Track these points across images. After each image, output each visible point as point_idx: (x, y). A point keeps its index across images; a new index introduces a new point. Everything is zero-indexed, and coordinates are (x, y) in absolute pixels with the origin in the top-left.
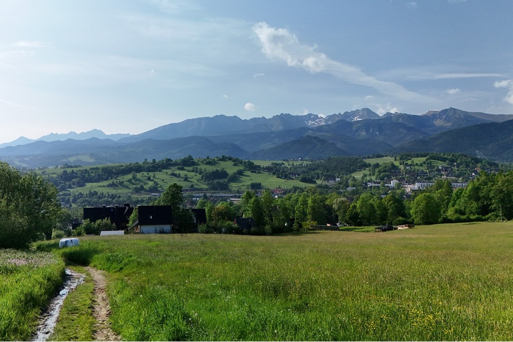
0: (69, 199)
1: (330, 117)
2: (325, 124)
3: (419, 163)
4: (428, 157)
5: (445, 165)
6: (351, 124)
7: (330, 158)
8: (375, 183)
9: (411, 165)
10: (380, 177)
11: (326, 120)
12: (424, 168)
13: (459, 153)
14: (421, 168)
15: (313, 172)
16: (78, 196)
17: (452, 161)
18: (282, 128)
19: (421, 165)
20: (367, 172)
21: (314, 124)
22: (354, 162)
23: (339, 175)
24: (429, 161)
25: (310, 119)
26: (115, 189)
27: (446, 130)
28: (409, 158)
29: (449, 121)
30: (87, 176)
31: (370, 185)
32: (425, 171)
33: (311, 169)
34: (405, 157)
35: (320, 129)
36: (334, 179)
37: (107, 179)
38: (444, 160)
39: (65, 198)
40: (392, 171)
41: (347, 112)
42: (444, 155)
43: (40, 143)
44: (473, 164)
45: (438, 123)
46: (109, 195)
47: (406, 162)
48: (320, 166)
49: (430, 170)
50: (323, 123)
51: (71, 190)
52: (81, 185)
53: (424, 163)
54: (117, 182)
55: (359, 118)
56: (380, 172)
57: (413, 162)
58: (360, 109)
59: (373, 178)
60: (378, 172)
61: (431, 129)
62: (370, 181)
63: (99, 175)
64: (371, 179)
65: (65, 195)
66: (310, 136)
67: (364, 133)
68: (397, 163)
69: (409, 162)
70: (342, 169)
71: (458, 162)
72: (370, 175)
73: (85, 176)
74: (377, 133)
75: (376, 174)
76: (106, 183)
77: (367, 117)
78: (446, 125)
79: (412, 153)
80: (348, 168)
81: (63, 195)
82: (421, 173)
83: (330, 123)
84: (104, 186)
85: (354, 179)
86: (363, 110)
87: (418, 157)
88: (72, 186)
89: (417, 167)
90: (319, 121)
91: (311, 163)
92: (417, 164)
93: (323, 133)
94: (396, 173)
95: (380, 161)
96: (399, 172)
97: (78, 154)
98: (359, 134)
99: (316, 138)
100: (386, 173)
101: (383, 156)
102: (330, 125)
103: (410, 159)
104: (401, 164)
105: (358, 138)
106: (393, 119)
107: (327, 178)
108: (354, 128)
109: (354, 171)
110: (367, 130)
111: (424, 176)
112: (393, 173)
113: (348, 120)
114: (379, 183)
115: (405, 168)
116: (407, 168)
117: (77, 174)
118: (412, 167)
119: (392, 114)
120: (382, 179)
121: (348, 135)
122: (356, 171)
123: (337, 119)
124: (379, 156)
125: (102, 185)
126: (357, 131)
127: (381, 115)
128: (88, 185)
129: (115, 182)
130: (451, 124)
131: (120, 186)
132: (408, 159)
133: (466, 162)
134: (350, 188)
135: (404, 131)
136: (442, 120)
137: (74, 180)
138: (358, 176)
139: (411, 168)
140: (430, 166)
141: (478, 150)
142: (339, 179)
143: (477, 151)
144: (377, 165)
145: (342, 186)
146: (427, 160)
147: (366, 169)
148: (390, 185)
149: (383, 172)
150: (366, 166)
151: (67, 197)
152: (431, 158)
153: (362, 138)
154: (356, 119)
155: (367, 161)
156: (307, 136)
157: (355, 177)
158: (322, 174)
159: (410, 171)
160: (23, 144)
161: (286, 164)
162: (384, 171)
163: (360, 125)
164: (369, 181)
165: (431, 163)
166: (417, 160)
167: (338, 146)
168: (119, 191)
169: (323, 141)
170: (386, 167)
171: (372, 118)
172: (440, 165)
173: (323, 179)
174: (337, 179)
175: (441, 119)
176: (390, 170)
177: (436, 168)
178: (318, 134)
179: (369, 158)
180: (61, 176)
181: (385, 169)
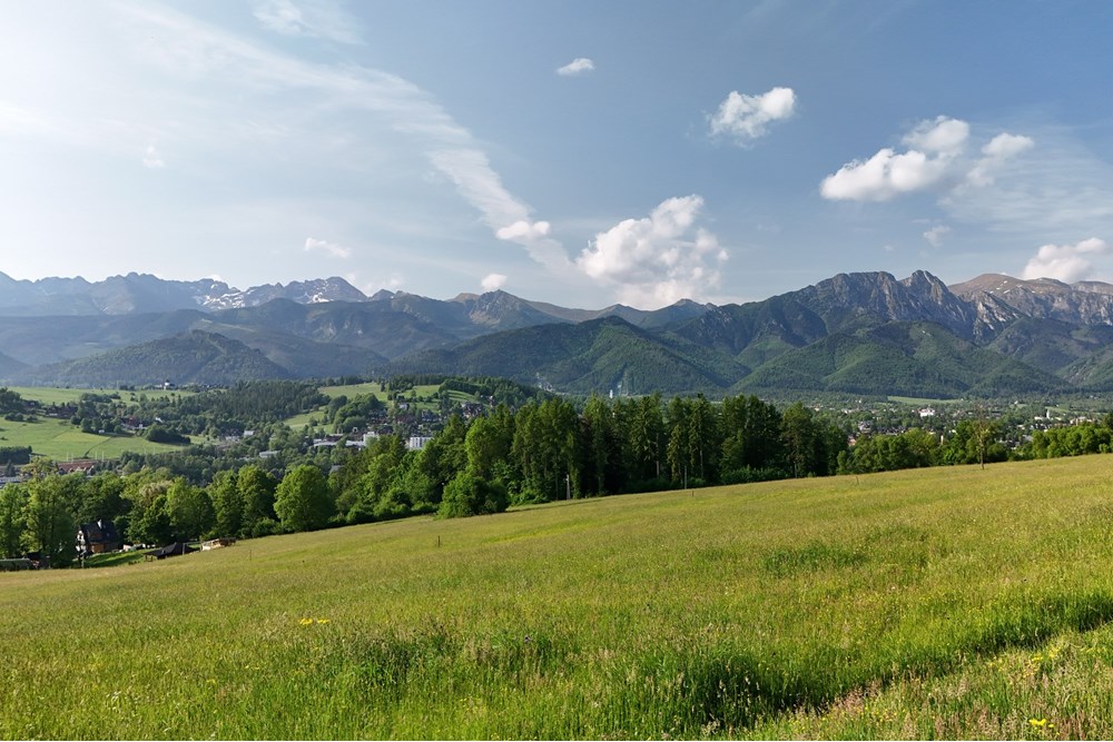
1: (257, 291)
2: (243, 305)
3: (425, 396)
4: (443, 384)
5: (473, 399)
6: (302, 310)
7: (242, 383)
8: (330, 439)
9: (410, 400)
10: (342, 427)
11: (248, 297)
12: (433, 408)
13: (500, 378)
14: (430, 407)
15: (190, 417)
17: (486, 392)
18: (131, 308)
19: (430, 400)
20: (319, 415)
21: (217, 304)
22: (296, 392)
23: (256, 422)
24: (444, 392)
25: (208, 291)
27: (487, 333)
28: (409, 385)
29: (495, 316)
31: (318, 443)
32: (434, 412)
33: (190, 408)
34: (399, 384)
35: (230, 315)
36: (240, 433)
38: (471, 390)
40: (371, 413)
41: (295, 283)
42: (475, 380)
44: (519, 399)
45: (478, 317)
47: (402, 394)
48: (213, 403)
49: (444, 410)
50: (239, 304)
53: (436, 396)
55: (322, 297)
56: (344, 416)
57: (414, 394)
58: (324, 277)
59: (329, 429)
60: (341, 415)
61: (463, 329)
62: (321, 436)
64: (322, 431)
66: (202, 332)
67: (331, 330)
68: (382, 397)
69: (407, 395)
70: (265, 409)
71: (496, 394)
72: (325, 422)
74: (360, 332)
75: (337, 418)
77: (339, 298)
78: (490, 322)
79: (418, 377)
80: (279, 407)
82: (427, 417)
83: (255, 303)
85: (286, 432)
86: (331, 280)
87: (427, 384)
89: (420, 405)
90: (232, 298)
91: (192, 394)
92: (421, 399)
93: (238, 327)
94: (377, 416)
95: (351, 392)
96: (385, 415)
98: (322, 332)
99: (216, 336)
100: (357, 418)
101: (362, 382)
102: (254, 308)
103: (411, 388)
104: (390, 398)
105: (318, 341)
106: (393, 304)
107: (223, 431)
108: (310, 319)
109: (293, 413)
110: (339, 325)
111: (432, 422)
112: (370, 416)
113: (298, 300)
114: (336, 439)
115: (397, 406)
116: (401, 406)
118: (411, 405)
119: (393, 294)
120: (347, 430)
121: (296, 334)
122: (298, 413)
123: (272, 297)
124: (354, 381)
126: (316, 324)
127: (369, 295)
130: (499, 321)
132: (407, 389)
133: (509, 395)
134: (269, 452)
135: (413, 331)
136: (484, 313)
138: (297, 424)
139: (408, 406)
140: (446, 403)
141: (540, 371)
142: (251, 433)
143: (538, 374)
144: (343, 401)
145: (251, 447)
146: (441, 390)
147: (320, 408)
148: (360, 443)
149: (350, 416)
150: (321, 401)
152: (449, 386)
153: (327, 341)
154: (316, 298)
155: (326, 391)
156: (194, 332)
157: (291, 427)
158: (213, 421)
159: (405, 414)
161: (126, 397)
162: (354, 414)
163: (322, 312)
164: (317, 436)
165: (447, 396)
166: (424, 391)
167: (271, 356)
169: (234, 345)
170: (356, 405)
171: (351, 300)
172: (463, 400)
173: (210, 432)
174: (246, 433)
175: (482, 310)
176: (365, 412)
177: (455, 405)
178: (224, 328)
179: (332, 384)
181: (354, 409)
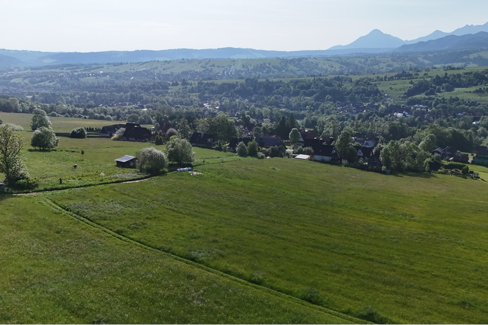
0: (431, 103)
16: (440, 101)
26: (480, 96)
30: (458, 81)
37: (476, 85)
39: (429, 102)
43: (451, 37)
46: (469, 102)
51: (439, 94)
52: (449, 89)
54: (484, 88)
63: (470, 80)
65: (430, 99)
73: (455, 81)
76: (473, 89)
81: (428, 99)
84: (470, 92)
88: (441, 90)
97: (482, 50)
117: (449, 78)
125: (468, 91)
128: (456, 90)
129: (482, 88)
131: (486, 93)
137: (444, 84)
151: (430, 101)
160: (434, 39)
168: (483, 98)
180: (434, 80)
